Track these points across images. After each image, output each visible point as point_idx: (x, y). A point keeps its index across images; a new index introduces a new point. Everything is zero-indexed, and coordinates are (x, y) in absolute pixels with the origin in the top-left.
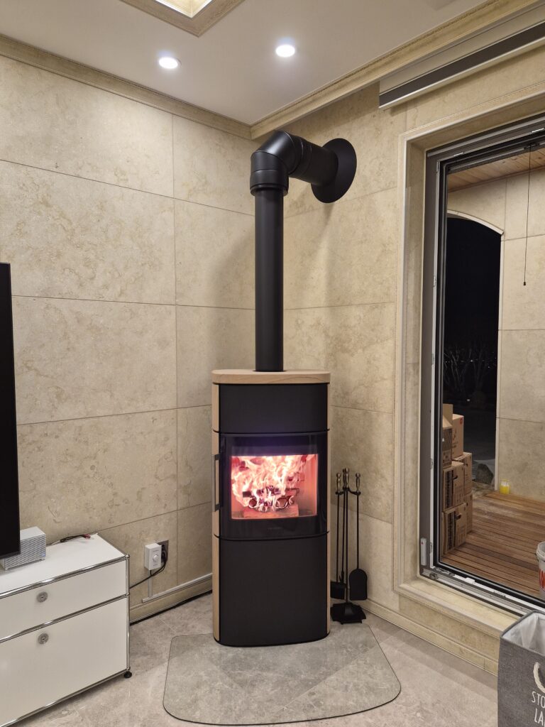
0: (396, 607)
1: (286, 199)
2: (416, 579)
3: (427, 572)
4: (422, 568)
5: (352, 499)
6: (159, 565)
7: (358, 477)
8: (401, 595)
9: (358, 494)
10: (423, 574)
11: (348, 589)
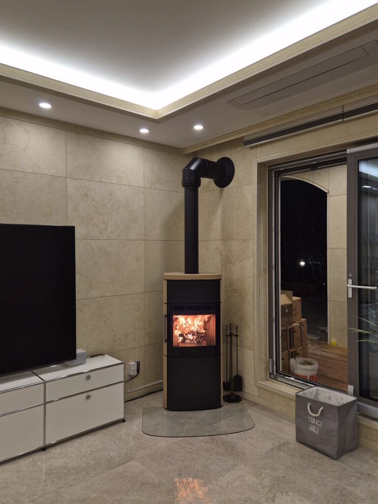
0: (256, 394)
1: (200, 189)
2: (267, 380)
3: (272, 376)
4: (270, 374)
5: (234, 339)
6: (136, 373)
7: (237, 328)
8: (259, 387)
9: (237, 336)
10: (271, 377)
11: (232, 386)
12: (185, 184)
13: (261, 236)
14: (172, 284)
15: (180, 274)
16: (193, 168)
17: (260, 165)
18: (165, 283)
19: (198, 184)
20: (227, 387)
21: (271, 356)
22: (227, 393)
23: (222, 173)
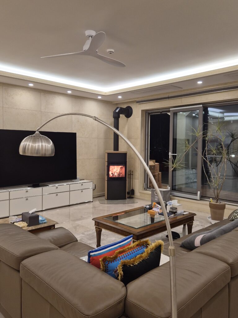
0: (139, 195)
2: (143, 190)
3: (145, 189)
4: (144, 188)
5: (131, 176)
6: (94, 188)
7: (132, 171)
8: (140, 193)
9: (133, 175)
11: (130, 193)
12: (114, 117)
13: (142, 137)
14: (109, 154)
15: (112, 151)
16: (117, 111)
17: (142, 111)
18: (106, 155)
19: (119, 117)
20: (128, 193)
21: (145, 182)
22: (129, 196)
23: (128, 112)
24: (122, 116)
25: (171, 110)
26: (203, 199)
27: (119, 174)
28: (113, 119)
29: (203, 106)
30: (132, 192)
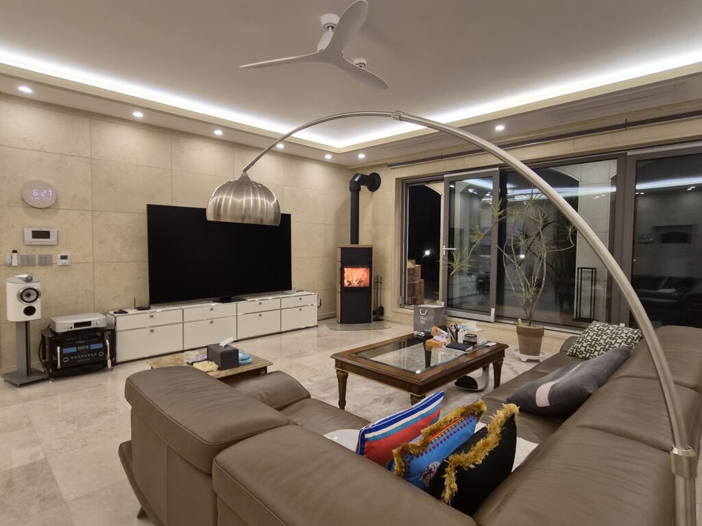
0: (392, 316)
1: (360, 192)
2: (398, 308)
4: (400, 305)
5: (379, 285)
7: (381, 278)
9: (381, 283)
11: (378, 313)
12: (351, 190)
14: (343, 249)
15: (348, 244)
16: (356, 180)
17: (397, 179)
18: (339, 251)
19: (359, 189)
20: (375, 313)
21: (401, 295)
22: (375, 316)
23: (373, 182)
24: (364, 188)
25: (446, 178)
26: (500, 321)
27: (360, 282)
28: (349, 193)
29: (500, 171)
30: (380, 312)
